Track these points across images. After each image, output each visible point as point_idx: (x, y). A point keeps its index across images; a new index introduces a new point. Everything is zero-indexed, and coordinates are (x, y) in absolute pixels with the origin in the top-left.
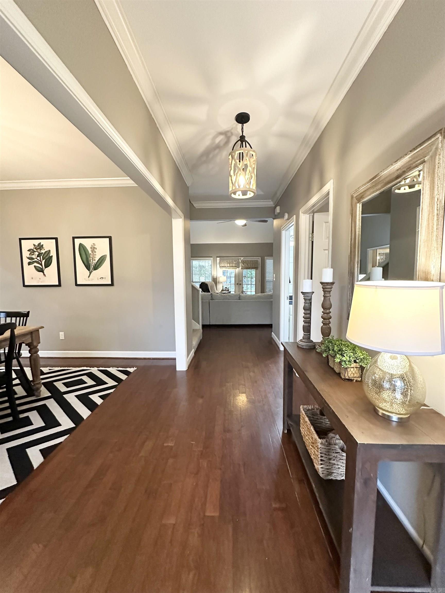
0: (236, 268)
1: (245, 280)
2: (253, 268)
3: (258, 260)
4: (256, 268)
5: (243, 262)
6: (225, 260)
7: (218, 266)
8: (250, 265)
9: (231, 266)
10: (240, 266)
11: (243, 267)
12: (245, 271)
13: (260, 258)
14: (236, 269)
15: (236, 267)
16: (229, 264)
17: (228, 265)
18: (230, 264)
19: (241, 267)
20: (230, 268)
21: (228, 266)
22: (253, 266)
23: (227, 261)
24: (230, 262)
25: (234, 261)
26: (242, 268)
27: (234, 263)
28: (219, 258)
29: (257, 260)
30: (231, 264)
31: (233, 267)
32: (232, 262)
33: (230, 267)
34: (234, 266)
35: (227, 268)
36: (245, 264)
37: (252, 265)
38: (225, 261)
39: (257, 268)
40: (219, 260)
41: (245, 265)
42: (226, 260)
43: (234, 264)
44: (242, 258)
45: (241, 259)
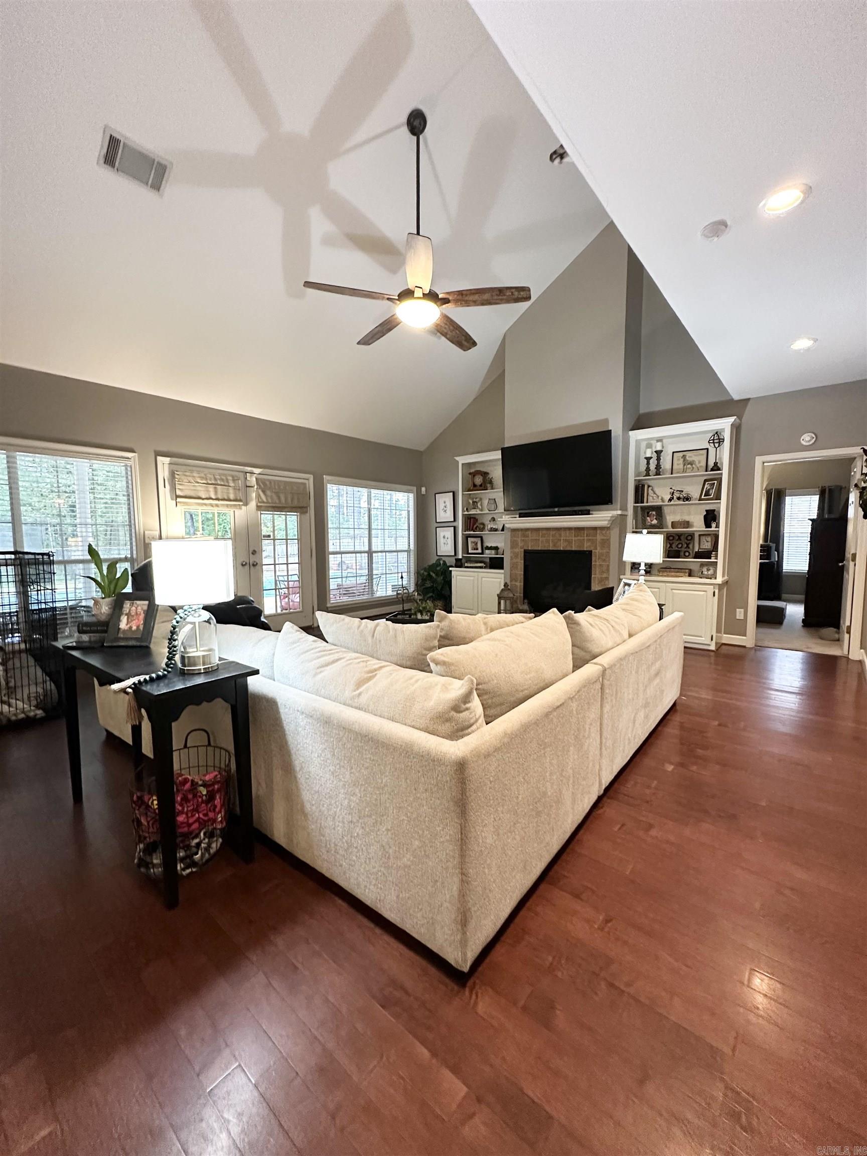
0: (240, 507)
1: (267, 547)
2: (292, 509)
3: (306, 481)
4: (301, 509)
5: (263, 485)
6: (194, 468)
7: (165, 492)
8: (286, 499)
9: (220, 497)
10: (252, 500)
11: (264, 502)
12: (266, 517)
13: (311, 477)
14: (241, 509)
15: (240, 500)
16: (211, 488)
17: (208, 491)
18: (215, 488)
19: (253, 504)
20: (217, 505)
21: (207, 496)
22: (296, 503)
23: (202, 475)
24: (215, 479)
25: (230, 478)
26: (259, 508)
27: (232, 484)
28: (167, 460)
29: (305, 484)
30: (219, 487)
31: (230, 500)
32: (222, 480)
33: (217, 499)
34: (232, 497)
35: (205, 505)
36: (268, 493)
37: (292, 500)
38: (195, 475)
39: (305, 510)
40: (166, 467)
41: (271, 497)
42: (199, 472)
43: (231, 490)
44: (257, 471)
45: (252, 473)
